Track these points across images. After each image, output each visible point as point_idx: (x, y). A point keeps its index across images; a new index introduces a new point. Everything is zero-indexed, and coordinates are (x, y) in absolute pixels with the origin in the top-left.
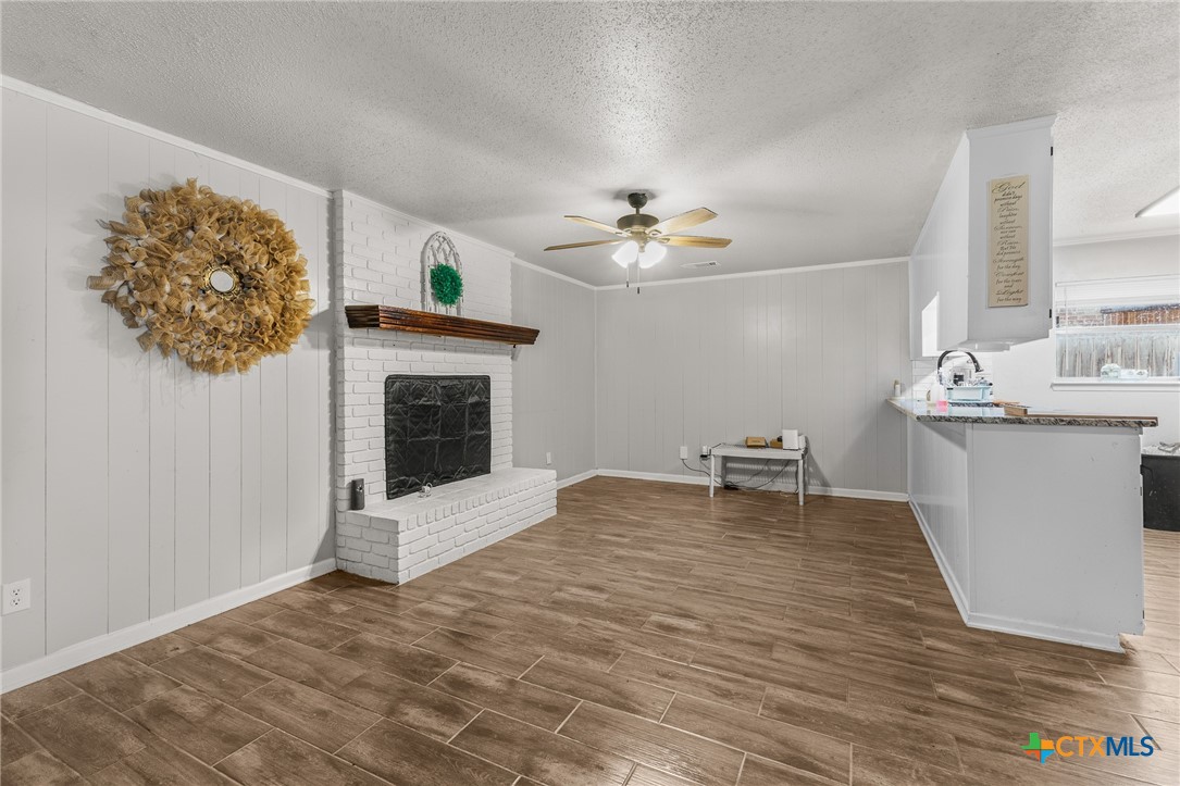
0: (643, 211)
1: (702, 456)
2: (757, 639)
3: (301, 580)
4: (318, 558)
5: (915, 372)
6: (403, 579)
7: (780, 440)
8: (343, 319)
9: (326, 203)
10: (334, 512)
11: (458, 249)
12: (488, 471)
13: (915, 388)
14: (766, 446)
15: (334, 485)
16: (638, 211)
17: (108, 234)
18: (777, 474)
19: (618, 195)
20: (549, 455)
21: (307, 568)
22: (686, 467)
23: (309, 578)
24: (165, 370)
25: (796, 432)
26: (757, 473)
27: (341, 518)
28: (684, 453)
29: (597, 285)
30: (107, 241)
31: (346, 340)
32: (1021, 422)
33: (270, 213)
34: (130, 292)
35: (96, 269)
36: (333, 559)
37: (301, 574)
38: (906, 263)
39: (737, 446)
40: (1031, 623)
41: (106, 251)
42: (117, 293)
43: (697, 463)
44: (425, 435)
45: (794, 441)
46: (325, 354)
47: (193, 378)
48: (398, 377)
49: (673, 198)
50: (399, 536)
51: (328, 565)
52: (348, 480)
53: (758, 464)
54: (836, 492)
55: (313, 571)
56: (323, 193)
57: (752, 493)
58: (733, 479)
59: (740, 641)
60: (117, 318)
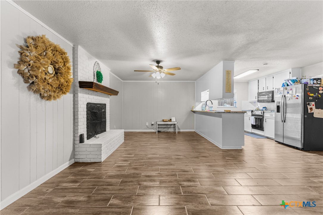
0: (159, 65)
1: (152, 125)
2: (195, 157)
3: (67, 166)
4: (70, 159)
5: (196, 105)
6: (103, 160)
7: (171, 120)
8: (78, 85)
9: (72, 48)
10: (74, 144)
11: (101, 67)
12: (106, 131)
13: (196, 108)
14: (167, 121)
15: (74, 136)
16: (158, 65)
17: (19, 50)
18: (169, 128)
19: (154, 61)
20: (115, 126)
21: (68, 163)
22: (148, 127)
23: (69, 166)
24: (34, 98)
25: (174, 118)
26: (165, 128)
27: (76, 146)
28: (147, 124)
29: (123, 80)
30: (19, 52)
31: (79, 91)
32: (230, 113)
33: (64, 50)
34: (29, 71)
35: (16, 61)
36: (73, 159)
37: (66, 165)
38: (194, 82)
39: (161, 121)
40: (231, 147)
41: (18, 56)
42: (24, 71)
43: (150, 126)
44: (94, 121)
45: (174, 119)
46: (72, 95)
47: (41, 101)
48: (89, 103)
49: (166, 63)
50: (102, 148)
51: (73, 161)
52: (79, 134)
53: (165, 126)
54: (181, 131)
55: (69, 163)
56: (72, 45)
57: (164, 132)
58: (160, 130)
59: (193, 158)
60: (22, 79)
